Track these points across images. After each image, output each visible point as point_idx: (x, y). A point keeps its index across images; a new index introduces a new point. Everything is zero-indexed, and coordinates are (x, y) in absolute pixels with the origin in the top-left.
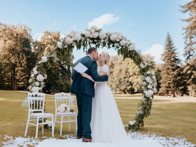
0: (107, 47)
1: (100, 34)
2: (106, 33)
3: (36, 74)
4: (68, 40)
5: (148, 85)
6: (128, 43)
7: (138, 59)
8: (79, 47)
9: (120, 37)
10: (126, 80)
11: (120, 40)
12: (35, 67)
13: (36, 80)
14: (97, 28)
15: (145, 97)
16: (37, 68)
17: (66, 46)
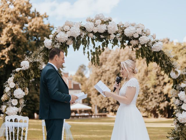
0: (120, 47)
1: (109, 26)
2: (118, 25)
3: (13, 87)
4: (60, 36)
5: (181, 105)
6: (152, 40)
7: (167, 65)
8: (77, 47)
9: (139, 31)
10: (158, 90)
11: (140, 36)
12: (11, 77)
13: (13, 97)
14: (104, 17)
15: (178, 123)
16: (14, 79)
17: (58, 46)
